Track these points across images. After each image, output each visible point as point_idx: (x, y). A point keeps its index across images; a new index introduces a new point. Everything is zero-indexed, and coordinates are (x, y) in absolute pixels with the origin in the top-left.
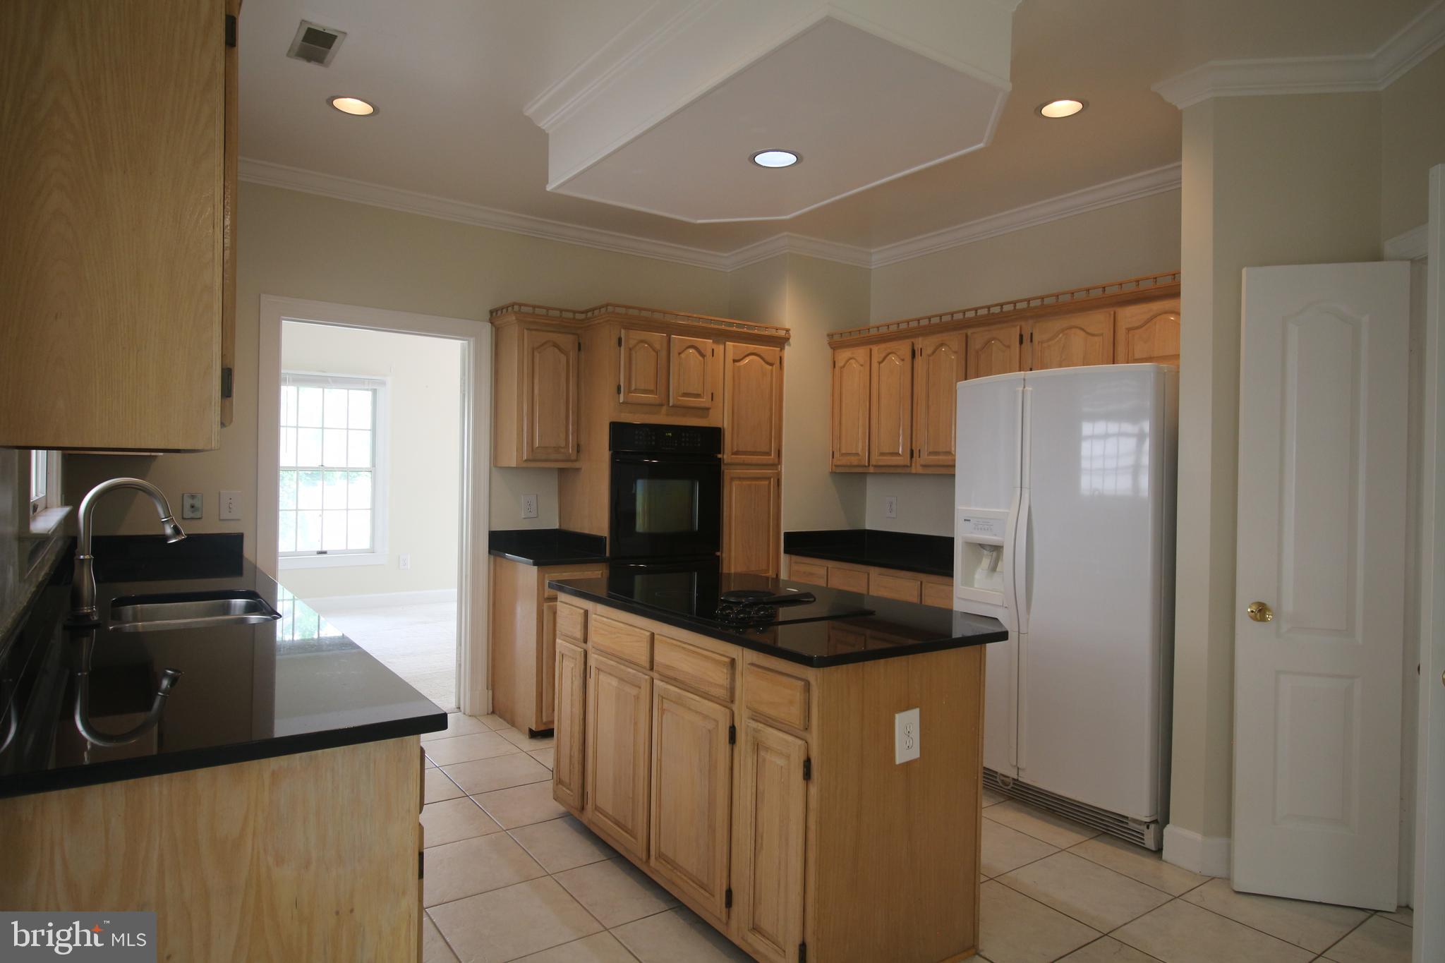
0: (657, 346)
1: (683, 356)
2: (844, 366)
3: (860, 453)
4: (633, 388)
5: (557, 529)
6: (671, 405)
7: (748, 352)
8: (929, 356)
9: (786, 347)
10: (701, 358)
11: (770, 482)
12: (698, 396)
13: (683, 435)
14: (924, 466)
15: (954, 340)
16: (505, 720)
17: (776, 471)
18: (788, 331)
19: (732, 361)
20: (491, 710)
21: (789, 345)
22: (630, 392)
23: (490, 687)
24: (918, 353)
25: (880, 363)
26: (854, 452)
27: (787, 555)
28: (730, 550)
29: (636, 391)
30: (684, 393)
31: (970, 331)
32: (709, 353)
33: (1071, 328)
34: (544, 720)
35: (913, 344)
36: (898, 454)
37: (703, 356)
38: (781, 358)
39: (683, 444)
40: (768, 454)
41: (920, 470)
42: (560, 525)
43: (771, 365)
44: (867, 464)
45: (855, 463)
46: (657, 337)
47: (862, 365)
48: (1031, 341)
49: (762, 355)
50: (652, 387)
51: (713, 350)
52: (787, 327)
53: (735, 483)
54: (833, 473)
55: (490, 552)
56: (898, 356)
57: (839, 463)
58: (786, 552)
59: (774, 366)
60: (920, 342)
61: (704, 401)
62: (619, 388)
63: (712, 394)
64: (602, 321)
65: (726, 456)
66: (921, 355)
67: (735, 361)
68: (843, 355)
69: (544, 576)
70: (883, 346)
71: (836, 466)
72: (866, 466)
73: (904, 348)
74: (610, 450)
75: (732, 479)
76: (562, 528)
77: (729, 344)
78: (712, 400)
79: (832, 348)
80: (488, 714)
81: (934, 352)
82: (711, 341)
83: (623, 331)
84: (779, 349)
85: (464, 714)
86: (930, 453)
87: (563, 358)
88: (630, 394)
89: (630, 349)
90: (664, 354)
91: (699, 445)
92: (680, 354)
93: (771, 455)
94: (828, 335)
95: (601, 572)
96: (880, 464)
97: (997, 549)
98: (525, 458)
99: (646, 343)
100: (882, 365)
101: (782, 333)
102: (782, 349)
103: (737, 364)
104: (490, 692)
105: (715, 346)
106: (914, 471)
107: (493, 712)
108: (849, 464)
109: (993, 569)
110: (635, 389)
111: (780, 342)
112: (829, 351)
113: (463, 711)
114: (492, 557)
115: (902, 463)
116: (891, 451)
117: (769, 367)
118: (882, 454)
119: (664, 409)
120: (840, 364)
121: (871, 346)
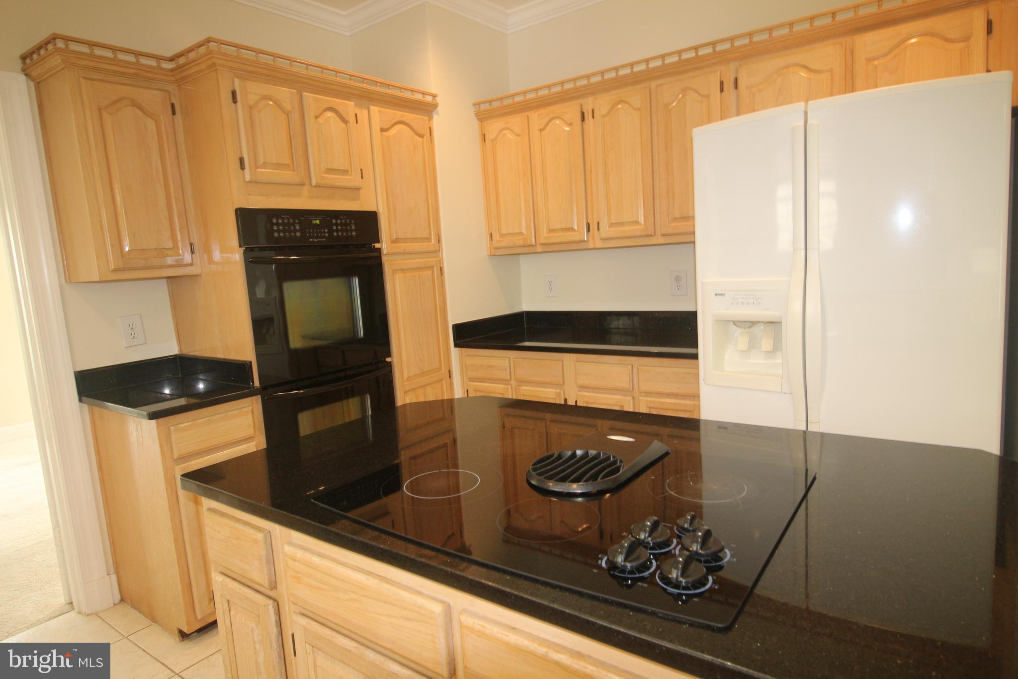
0: (287, 106)
1: (321, 120)
2: (496, 139)
3: (524, 232)
4: (261, 160)
5: (176, 355)
6: (314, 184)
7: (396, 120)
8: (604, 116)
9: (435, 117)
10: (344, 125)
11: (433, 273)
12: (345, 172)
13: (334, 221)
14: (604, 239)
15: (635, 96)
16: (141, 612)
17: (439, 259)
18: (434, 96)
19: (379, 130)
20: (118, 598)
21: (438, 114)
22: (257, 167)
23: (112, 570)
24: (588, 116)
25: (541, 130)
26: (517, 231)
27: (457, 349)
28: (400, 354)
29: (265, 165)
30: (328, 169)
31: (653, 84)
32: (352, 119)
33: (787, 67)
34: (199, 618)
35: (581, 106)
36: (572, 229)
37: (345, 121)
38: (430, 128)
39: (335, 234)
40: (428, 239)
41: (599, 244)
42: (181, 349)
43: (422, 136)
44: (534, 243)
45: (521, 243)
46: (285, 94)
47: (518, 136)
48: (736, 87)
49: (410, 123)
50: (286, 160)
51: (356, 114)
52: (434, 92)
53: (398, 276)
54: (492, 255)
55: (80, 400)
56: (563, 120)
57: (499, 245)
58: (456, 345)
59: (425, 137)
60: (589, 103)
61: (352, 180)
62: (242, 161)
63: (361, 170)
64: (203, 66)
65: (385, 245)
66: (593, 117)
67: (382, 130)
68: (494, 126)
69: (169, 428)
70: (543, 111)
71: (497, 248)
72: (533, 246)
73: (571, 111)
74: (240, 246)
75: (395, 271)
76: (183, 353)
77: (374, 109)
78: (362, 178)
79: (479, 119)
80: (115, 605)
81: (609, 112)
82: (353, 103)
83: (237, 81)
84: (427, 118)
85: (80, 613)
86: (612, 225)
87: (151, 125)
88: (258, 170)
89: (250, 108)
90: (296, 116)
91: (354, 233)
92: (317, 117)
93: (431, 241)
94: (474, 105)
95: (251, 408)
96: (551, 241)
97: (774, 325)
98: (112, 267)
99: (271, 100)
100: (544, 133)
101: (429, 99)
102: (431, 118)
103: (385, 133)
104: (114, 577)
105: (357, 111)
106: (591, 246)
107: (122, 600)
108: (512, 244)
109: (777, 346)
110: (265, 163)
111: (427, 108)
112: (476, 123)
113: (76, 610)
114: (86, 406)
115: (577, 238)
116: (564, 226)
117: (420, 139)
118: (552, 231)
119: (306, 190)
120: (490, 136)
121: (528, 113)
